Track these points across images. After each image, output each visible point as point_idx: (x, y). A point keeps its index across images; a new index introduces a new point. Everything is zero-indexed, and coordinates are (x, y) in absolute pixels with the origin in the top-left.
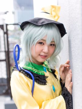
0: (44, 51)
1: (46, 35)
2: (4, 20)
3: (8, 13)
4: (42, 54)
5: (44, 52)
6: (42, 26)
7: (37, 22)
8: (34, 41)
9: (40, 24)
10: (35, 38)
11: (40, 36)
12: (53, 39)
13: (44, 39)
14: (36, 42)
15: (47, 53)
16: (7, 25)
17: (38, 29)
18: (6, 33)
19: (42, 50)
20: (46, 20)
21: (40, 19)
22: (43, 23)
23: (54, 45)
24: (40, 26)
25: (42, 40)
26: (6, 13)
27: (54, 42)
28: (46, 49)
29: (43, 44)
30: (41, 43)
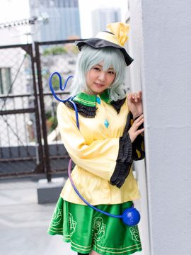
1: (103, 60)
4: (98, 82)
6: (99, 49)
7: (94, 44)
9: (97, 47)
12: (112, 65)
14: (91, 67)
15: (103, 82)
17: (95, 51)
19: (98, 77)
20: (106, 41)
21: (99, 40)
22: (101, 45)
23: (113, 73)
24: (97, 49)
25: (98, 65)
27: (113, 69)
28: (102, 76)
29: (100, 71)
30: (97, 69)
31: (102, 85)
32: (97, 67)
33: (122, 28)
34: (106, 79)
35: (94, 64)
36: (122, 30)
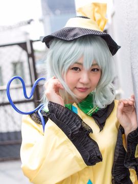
0: (81, 81)
1: (83, 55)
2: (27, 34)
3: (32, 23)
4: (80, 86)
5: (82, 83)
6: (74, 41)
7: (66, 36)
8: (63, 66)
9: (71, 39)
10: (65, 62)
11: (72, 58)
12: (95, 60)
13: (80, 62)
14: (66, 67)
16: (31, 42)
17: (68, 46)
18: (31, 55)
19: (78, 81)
22: (75, 35)
23: (98, 70)
24: (71, 41)
25: (76, 63)
26: (29, 23)
27: (97, 64)
28: (84, 77)
29: (80, 70)
30: (75, 69)
31: (86, 89)
32: (76, 66)
33: (96, 9)
34: (90, 80)
35: (70, 63)
36: (97, 12)
